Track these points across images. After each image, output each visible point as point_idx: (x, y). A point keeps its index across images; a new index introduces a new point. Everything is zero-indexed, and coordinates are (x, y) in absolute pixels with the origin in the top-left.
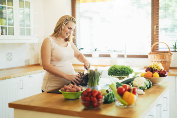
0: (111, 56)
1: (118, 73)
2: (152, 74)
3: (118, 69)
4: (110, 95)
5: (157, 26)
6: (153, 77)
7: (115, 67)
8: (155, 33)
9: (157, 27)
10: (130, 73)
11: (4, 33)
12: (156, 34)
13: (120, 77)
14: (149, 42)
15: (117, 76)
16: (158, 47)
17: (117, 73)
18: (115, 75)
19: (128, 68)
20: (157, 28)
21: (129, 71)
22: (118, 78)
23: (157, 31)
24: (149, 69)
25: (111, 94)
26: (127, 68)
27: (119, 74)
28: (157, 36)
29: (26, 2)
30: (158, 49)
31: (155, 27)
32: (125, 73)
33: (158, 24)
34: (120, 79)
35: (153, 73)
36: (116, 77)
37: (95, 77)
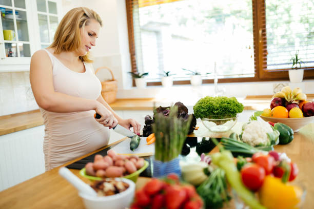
0: (192, 82)
1: (216, 112)
2: (287, 111)
3: (214, 104)
4: (215, 182)
5: (264, 29)
6: (289, 117)
7: (208, 102)
8: (260, 41)
9: (264, 31)
10: (240, 112)
11: (14, 55)
12: (262, 43)
13: (220, 121)
14: (251, 57)
15: (211, 119)
16: (266, 63)
17: (212, 112)
18: (210, 118)
19: (234, 102)
20: (264, 33)
21: (236, 108)
22: (215, 123)
23: (264, 37)
24: (279, 101)
25: (216, 179)
26: (232, 102)
27: (217, 114)
28: (264, 45)
29: (49, 2)
30: (266, 68)
31: (260, 32)
32: (229, 111)
33: (264, 27)
34: (218, 125)
35: (289, 110)
36: (210, 121)
37: (171, 134)
